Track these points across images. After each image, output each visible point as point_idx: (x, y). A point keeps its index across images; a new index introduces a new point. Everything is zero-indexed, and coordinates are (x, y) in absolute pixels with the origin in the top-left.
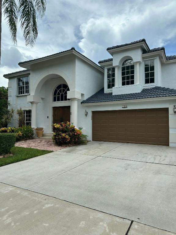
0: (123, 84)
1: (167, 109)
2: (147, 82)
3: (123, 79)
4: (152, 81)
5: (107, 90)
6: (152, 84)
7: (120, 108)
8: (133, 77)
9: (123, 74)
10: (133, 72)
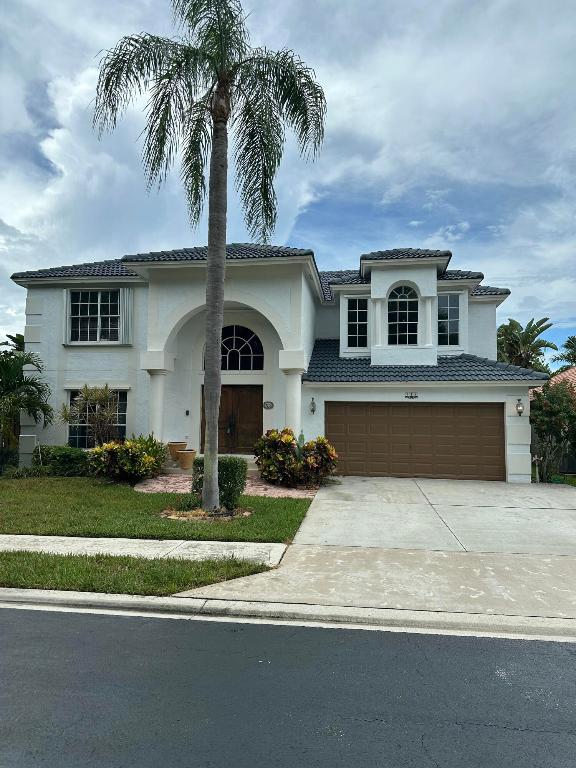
0: (392, 341)
1: (501, 406)
2: (442, 341)
3: (392, 329)
4: (454, 340)
5: (346, 351)
6: (454, 347)
7: (400, 398)
8: (414, 328)
9: (391, 317)
10: (414, 317)
